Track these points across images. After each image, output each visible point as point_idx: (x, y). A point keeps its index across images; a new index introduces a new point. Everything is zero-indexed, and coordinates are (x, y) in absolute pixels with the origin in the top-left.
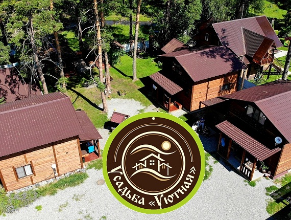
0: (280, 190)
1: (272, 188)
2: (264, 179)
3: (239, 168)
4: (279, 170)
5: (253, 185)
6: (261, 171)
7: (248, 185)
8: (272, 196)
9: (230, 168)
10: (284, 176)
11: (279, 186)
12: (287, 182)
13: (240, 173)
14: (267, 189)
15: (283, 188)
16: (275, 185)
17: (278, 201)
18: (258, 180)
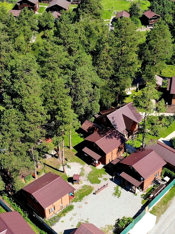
0: (145, 195)
1: (143, 195)
2: (140, 192)
3: (130, 190)
4: (144, 188)
5: (136, 195)
6: (139, 189)
7: (135, 196)
8: (143, 198)
9: (127, 190)
10: (147, 189)
11: (145, 193)
12: (148, 191)
13: (131, 191)
14: (141, 195)
15: (147, 194)
16: (144, 193)
17: (145, 199)
18: (138, 193)
